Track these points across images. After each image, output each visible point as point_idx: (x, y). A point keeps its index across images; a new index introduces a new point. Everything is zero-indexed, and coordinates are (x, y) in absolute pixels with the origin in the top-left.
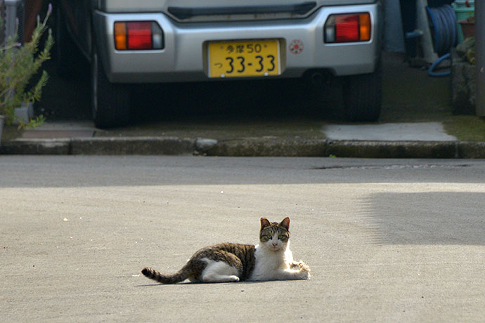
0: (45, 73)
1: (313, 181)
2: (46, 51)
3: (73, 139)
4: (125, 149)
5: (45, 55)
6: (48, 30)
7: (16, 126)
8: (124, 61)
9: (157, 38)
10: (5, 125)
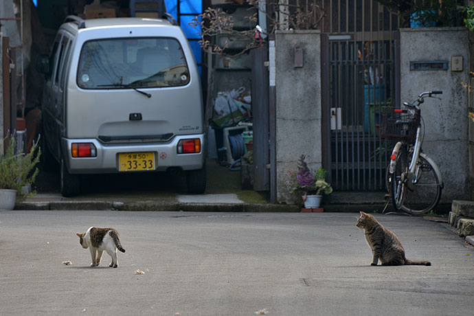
0: (37, 169)
1: (172, 224)
2: (37, 158)
3: (51, 202)
4: (77, 207)
5: (37, 160)
6: (38, 147)
7: (23, 195)
8: (77, 163)
9: (93, 151)
10: (17, 195)
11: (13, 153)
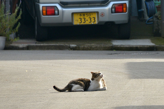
0: (19, 23)
1: (108, 59)
2: (20, 16)
3: (29, 45)
4: (46, 48)
5: (19, 17)
6: (20, 9)
7: (10, 40)
8: (46, 19)
9: (56, 12)
10: (6, 40)
11: (3, 13)
